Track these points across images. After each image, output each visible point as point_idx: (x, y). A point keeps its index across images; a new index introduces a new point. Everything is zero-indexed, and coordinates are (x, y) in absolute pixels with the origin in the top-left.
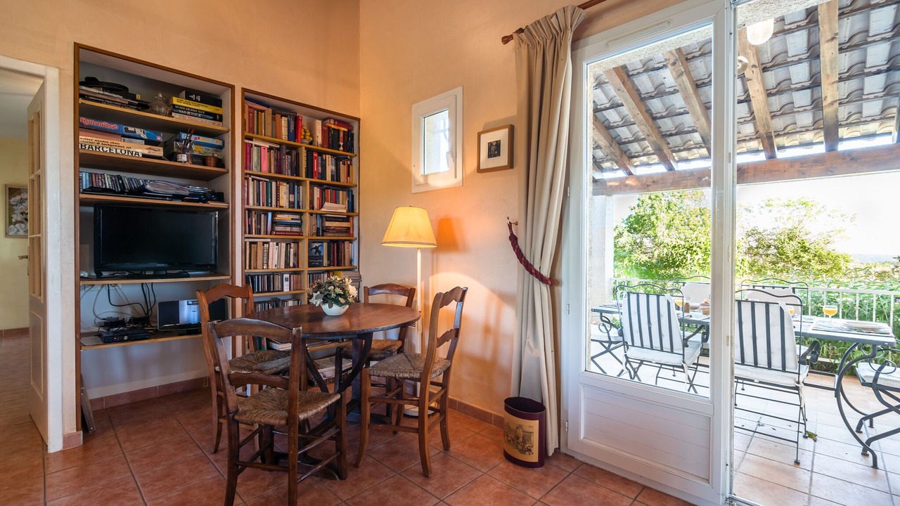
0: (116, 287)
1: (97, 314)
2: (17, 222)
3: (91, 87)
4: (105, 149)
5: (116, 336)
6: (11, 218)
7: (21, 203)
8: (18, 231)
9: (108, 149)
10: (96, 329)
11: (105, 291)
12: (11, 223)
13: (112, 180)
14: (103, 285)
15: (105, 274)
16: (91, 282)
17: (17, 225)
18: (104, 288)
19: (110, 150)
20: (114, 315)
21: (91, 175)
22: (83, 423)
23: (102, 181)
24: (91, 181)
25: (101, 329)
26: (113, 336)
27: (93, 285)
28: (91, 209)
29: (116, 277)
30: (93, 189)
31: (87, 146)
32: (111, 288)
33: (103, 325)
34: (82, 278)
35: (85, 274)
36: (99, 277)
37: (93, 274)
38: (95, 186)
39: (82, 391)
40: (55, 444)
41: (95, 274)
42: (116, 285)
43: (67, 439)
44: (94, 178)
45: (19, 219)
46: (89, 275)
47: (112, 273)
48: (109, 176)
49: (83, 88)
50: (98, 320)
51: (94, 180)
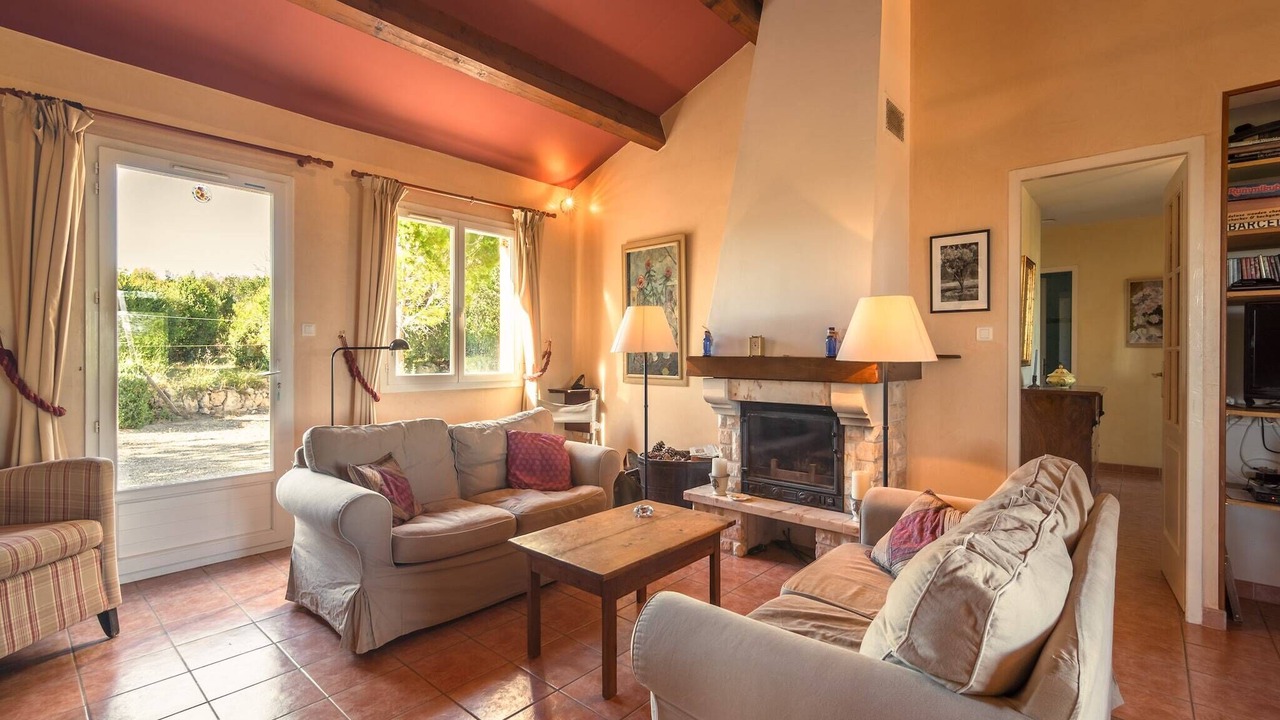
0: (1274, 424)
1: (1246, 459)
2: (1139, 326)
3: (1242, 140)
4: (1261, 224)
5: (1274, 495)
6: (1132, 321)
7: (1143, 301)
8: (1140, 338)
9: (1266, 223)
10: (1244, 481)
11: (1257, 427)
12: (1132, 328)
13: (1270, 264)
14: (1255, 419)
15: (1258, 402)
16: (1239, 413)
17: (1139, 331)
18: (1256, 424)
19: (1269, 222)
20: (1271, 466)
21: (1240, 261)
22: (1227, 603)
23: (1255, 268)
24: (1241, 271)
25: (1252, 482)
26: (1270, 495)
27: (1241, 417)
28: (1241, 309)
29: (1275, 407)
30: (1243, 284)
31: (1237, 226)
32: (1266, 424)
33: (1254, 476)
34: (1229, 406)
35: (1232, 401)
36: (1250, 406)
37: (1242, 401)
38: (1245, 278)
39: (1226, 560)
40: (1194, 615)
41: (1244, 402)
42: (1273, 420)
43: (1207, 612)
44: (1244, 264)
45: (1141, 322)
46: (1236, 402)
47: (1268, 401)
48: (1265, 259)
49: (1233, 145)
50: (1246, 469)
51: (1244, 268)
